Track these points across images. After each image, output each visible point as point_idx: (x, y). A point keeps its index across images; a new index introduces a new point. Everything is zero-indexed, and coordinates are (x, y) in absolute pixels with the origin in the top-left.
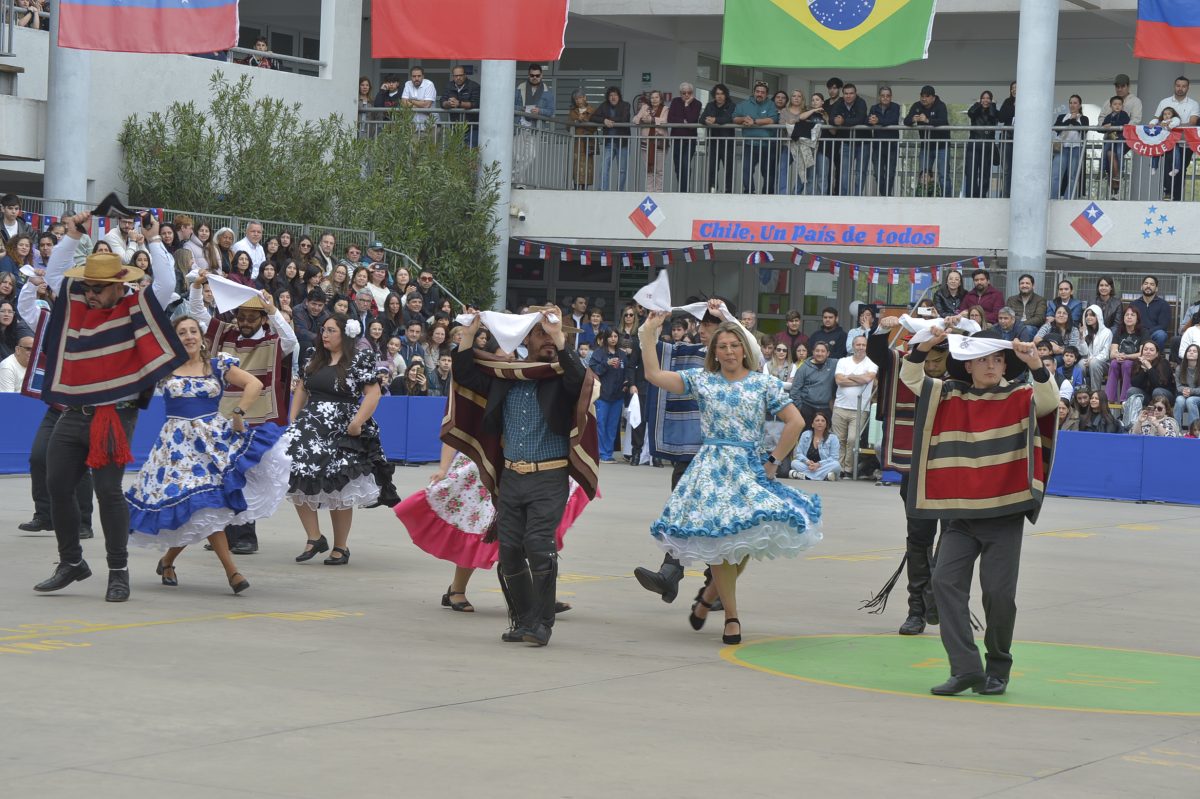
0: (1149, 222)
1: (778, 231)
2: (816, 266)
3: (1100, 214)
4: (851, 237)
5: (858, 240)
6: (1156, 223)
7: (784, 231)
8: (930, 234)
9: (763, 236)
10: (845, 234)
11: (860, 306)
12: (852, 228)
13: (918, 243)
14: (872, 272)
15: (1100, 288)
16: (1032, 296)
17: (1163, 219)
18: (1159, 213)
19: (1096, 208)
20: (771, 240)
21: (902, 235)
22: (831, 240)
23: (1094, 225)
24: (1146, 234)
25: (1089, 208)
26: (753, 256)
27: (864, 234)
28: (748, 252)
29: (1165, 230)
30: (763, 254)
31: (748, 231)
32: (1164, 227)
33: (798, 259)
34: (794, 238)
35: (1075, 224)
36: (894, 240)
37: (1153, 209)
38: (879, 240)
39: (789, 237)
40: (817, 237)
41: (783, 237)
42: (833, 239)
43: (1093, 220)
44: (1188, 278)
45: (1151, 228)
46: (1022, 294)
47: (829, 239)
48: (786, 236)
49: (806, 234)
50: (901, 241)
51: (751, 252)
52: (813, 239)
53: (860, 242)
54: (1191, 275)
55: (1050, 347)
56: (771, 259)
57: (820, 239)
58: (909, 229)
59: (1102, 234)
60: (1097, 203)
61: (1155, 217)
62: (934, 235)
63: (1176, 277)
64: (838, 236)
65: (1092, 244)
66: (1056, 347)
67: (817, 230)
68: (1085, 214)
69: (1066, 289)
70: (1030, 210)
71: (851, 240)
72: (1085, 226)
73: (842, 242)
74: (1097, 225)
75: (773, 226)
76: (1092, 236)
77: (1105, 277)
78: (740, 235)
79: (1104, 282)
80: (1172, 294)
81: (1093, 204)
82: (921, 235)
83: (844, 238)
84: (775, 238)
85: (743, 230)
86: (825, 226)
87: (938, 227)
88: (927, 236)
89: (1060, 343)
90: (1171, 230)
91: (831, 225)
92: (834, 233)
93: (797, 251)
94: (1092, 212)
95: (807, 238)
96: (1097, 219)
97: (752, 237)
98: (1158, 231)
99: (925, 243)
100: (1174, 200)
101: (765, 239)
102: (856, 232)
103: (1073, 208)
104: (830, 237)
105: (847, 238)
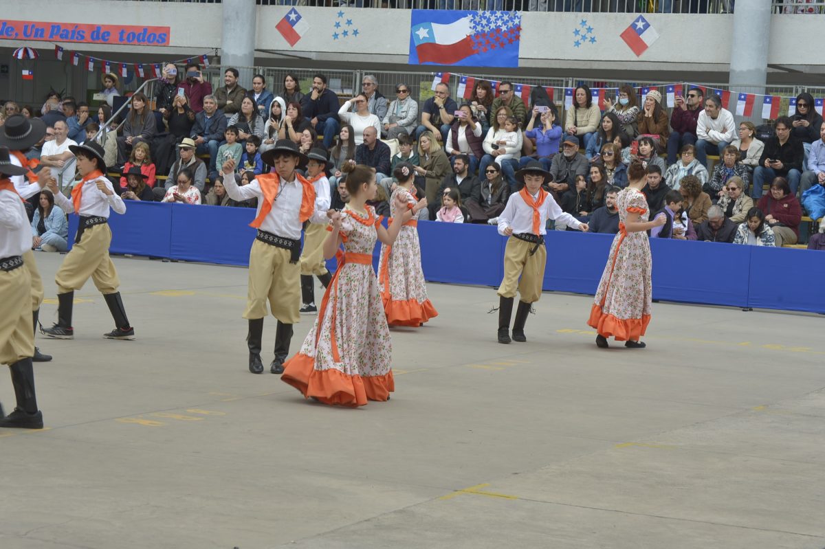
0: (338, 25)
1: (37, 30)
2: (76, 61)
3: (299, 18)
4: (98, 36)
5: (103, 39)
6: (344, 27)
7: (42, 30)
8: (162, 35)
9: (25, 34)
10: (93, 32)
11: (115, 97)
12: (98, 28)
13: (153, 41)
14: (121, 67)
15: (286, 83)
16: (235, 87)
17: (349, 22)
18: (346, 17)
19: (296, 13)
20: (32, 37)
21: (139, 34)
22: (81, 39)
23: (294, 28)
24: (336, 36)
25: (290, 13)
26: (18, 52)
27: (108, 34)
28: (14, 49)
29: (350, 33)
30: (26, 51)
31: (13, 29)
32: (350, 29)
33: (60, 55)
34: (51, 36)
35: (278, 27)
36: (133, 39)
37: (341, 14)
38: (121, 39)
39: (47, 35)
40: (70, 36)
41: (41, 35)
42: (83, 37)
43: (294, 23)
44: (361, 74)
45: (339, 31)
46: (227, 86)
47: (79, 38)
48: (44, 35)
49: (61, 32)
50: (138, 40)
51: (17, 48)
52: (66, 37)
53: (105, 41)
54: (364, 72)
55: (237, 133)
56: (32, 55)
57: (72, 37)
58: (145, 29)
59: (301, 35)
60: (296, 7)
61: (343, 21)
62: (165, 35)
63: (352, 73)
64: (87, 36)
65: (292, 44)
66: (241, 133)
67: (70, 29)
68: (287, 17)
69: (259, 83)
70: (237, 13)
71: (98, 38)
72: (287, 28)
73: (90, 40)
74: (297, 28)
75: (33, 25)
76: (292, 37)
77: (291, 73)
78: (7, 33)
79: (289, 78)
80: (349, 88)
81: (293, 9)
82: (155, 35)
83: (93, 38)
84: (36, 35)
85: (9, 28)
86: (77, 26)
87: (168, 29)
88: (160, 36)
89: (247, 131)
90: (356, 32)
91: (80, 24)
92: (83, 32)
93: (58, 48)
94: (293, 16)
95: (61, 36)
96: (296, 23)
97: (16, 34)
98: (345, 33)
99: (158, 41)
100: (357, 7)
101: (27, 37)
102: (102, 32)
103: (277, 13)
104: (81, 36)
105: (95, 37)
